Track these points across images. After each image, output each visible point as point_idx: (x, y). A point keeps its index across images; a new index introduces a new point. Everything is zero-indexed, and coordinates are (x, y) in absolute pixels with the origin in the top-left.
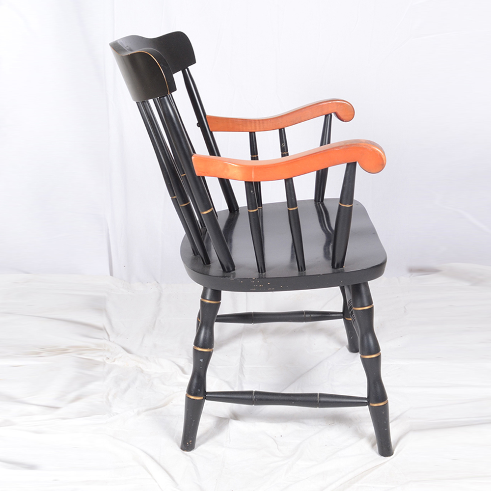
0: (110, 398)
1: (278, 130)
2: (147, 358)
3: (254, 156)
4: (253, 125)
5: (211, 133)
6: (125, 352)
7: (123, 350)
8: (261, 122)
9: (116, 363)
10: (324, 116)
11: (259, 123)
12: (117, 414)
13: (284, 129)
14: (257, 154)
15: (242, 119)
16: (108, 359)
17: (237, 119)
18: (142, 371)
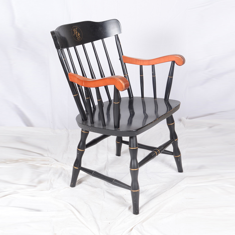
0: (52, 181)
1: (151, 65)
2: (66, 164)
3: (141, 76)
4: (140, 62)
5: (125, 63)
6: (56, 161)
7: (55, 161)
8: (143, 61)
9: (52, 166)
10: (171, 62)
11: (142, 61)
12: (56, 188)
13: (154, 65)
14: (143, 75)
15: (136, 59)
16: (49, 164)
17: (133, 59)
18: (64, 169)
